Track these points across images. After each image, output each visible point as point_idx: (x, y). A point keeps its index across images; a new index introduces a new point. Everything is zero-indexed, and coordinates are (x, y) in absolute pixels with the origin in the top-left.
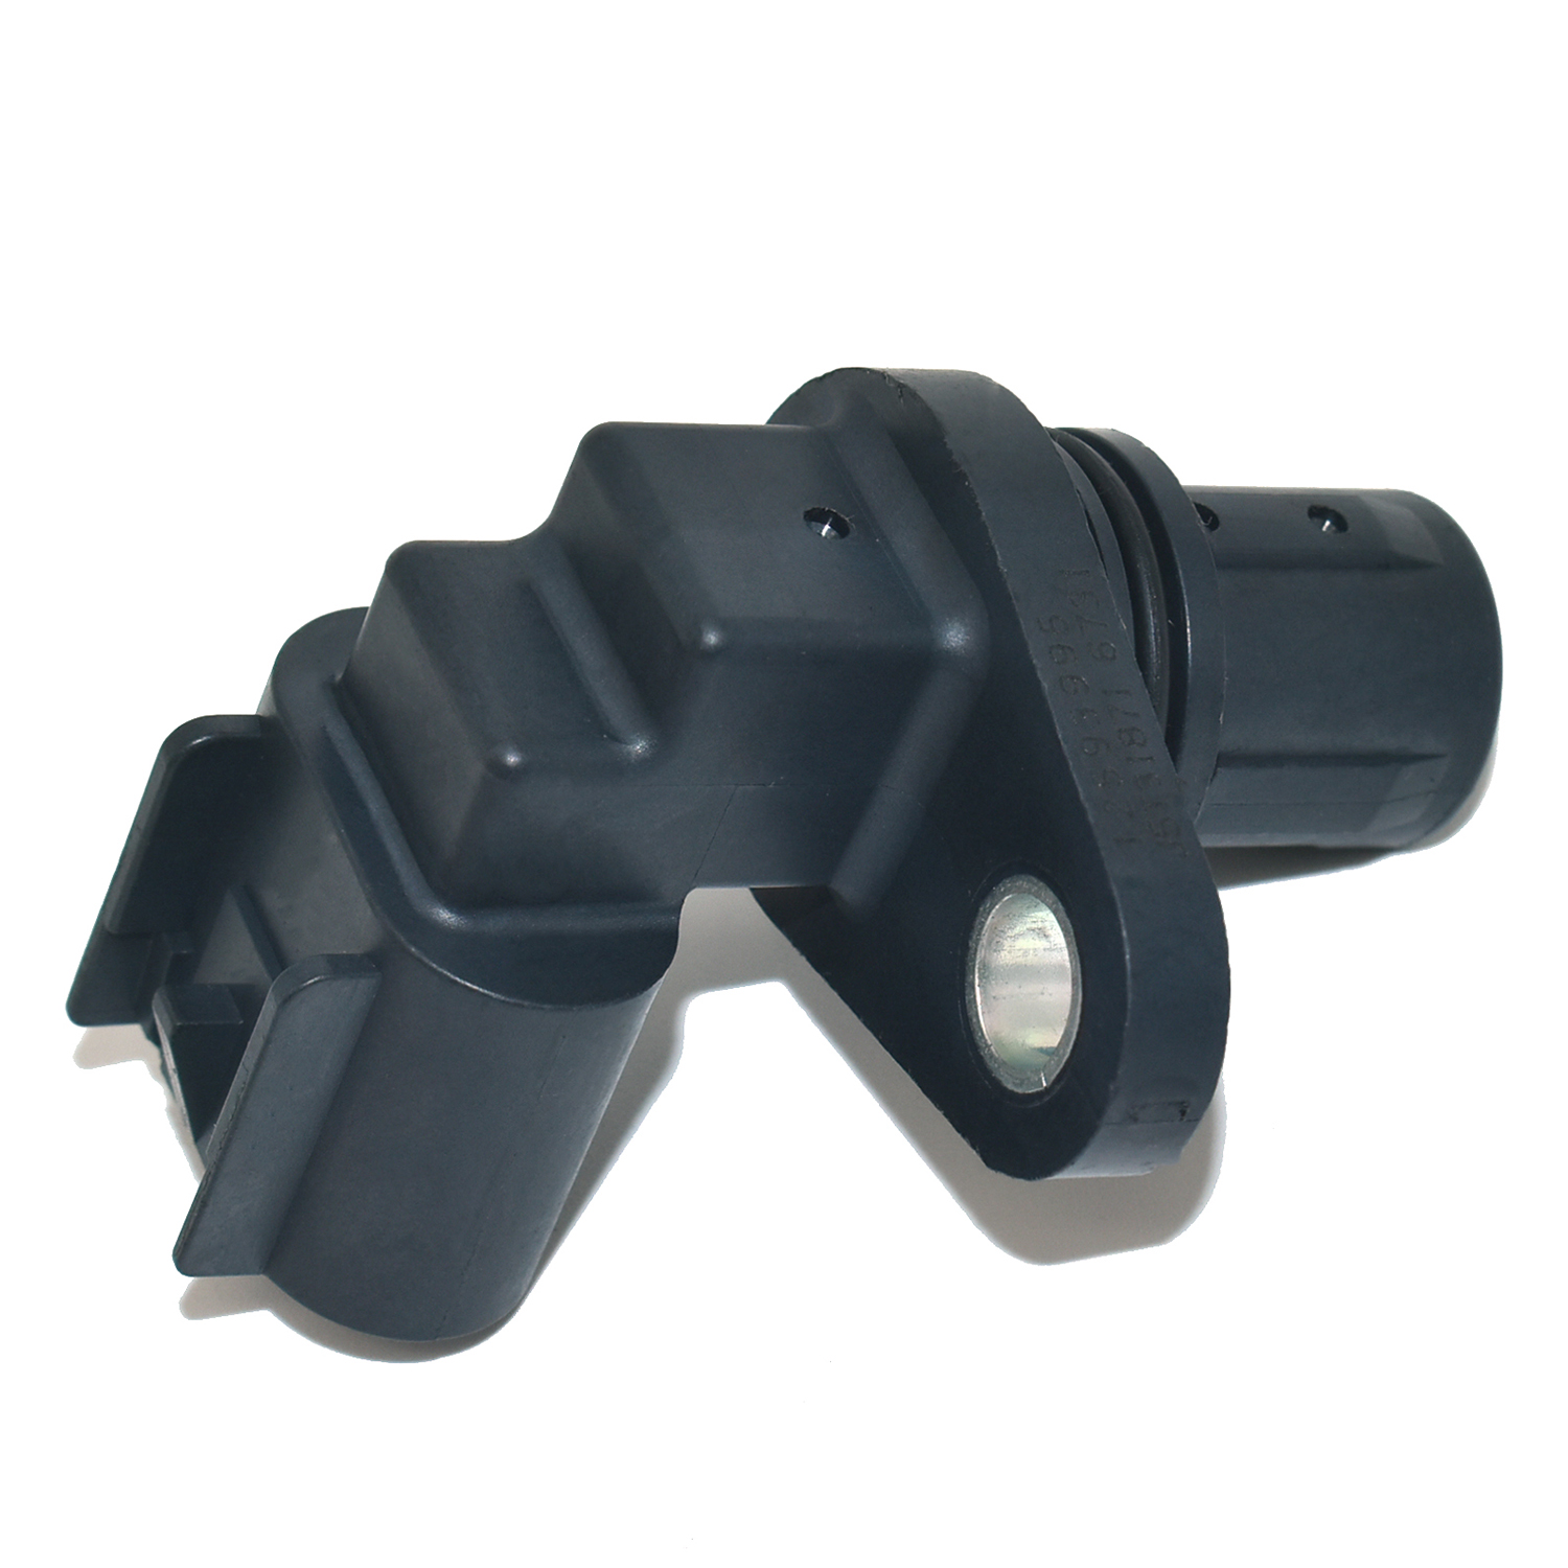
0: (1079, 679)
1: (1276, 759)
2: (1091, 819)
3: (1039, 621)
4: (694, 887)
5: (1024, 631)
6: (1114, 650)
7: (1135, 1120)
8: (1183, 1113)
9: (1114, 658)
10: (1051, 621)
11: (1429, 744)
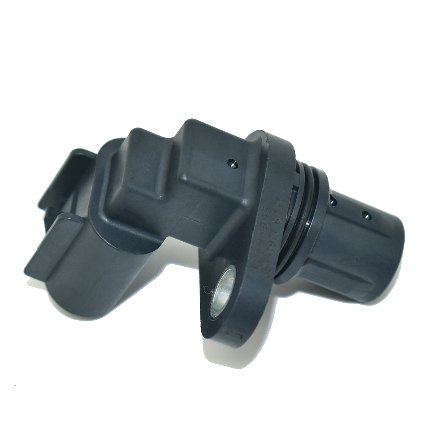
0: (266, 225)
1: (326, 267)
2: (248, 258)
3: (264, 207)
4: (169, 236)
5: (259, 208)
6: (280, 222)
7: (228, 334)
8: (241, 338)
9: (279, 224)
10: (267, 209)
11: (370, 280)
